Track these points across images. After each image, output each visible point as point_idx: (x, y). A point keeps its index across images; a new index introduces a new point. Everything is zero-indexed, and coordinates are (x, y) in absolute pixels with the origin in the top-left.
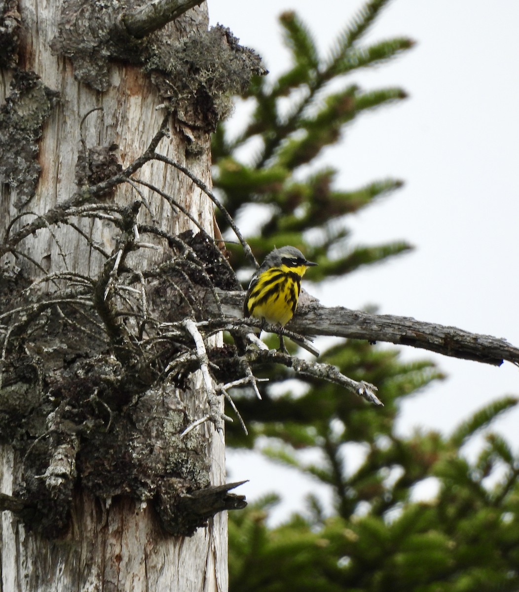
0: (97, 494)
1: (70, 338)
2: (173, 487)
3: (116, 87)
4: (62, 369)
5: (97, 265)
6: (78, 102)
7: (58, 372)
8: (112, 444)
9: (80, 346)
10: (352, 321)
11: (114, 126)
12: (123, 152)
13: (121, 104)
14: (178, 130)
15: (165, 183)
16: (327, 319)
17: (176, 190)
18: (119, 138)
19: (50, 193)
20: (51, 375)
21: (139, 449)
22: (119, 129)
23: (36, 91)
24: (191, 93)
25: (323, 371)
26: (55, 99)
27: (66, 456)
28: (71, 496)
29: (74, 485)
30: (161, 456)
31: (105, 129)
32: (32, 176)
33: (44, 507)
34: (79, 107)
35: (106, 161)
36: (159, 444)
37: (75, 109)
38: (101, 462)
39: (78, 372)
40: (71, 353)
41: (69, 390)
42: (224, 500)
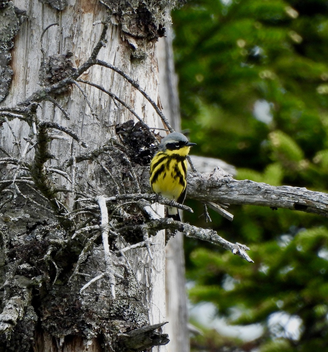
0: (53, 334)
1: (33, 209)
2: (115, 327)
3: (72, 6)
4: (25, 234)
5: (57, 150)
6: (43, 19)
7: (21, 237)
8: (66, 294)
9: (40, 216)
10: (256, 192)
11: (71, 37)
12: (78, 59)
13: (76, 20)
14: (124, 40)
15: (113, 82)
16: (237, 190)
17: (122, 88)
18: (75, 47)
19: (21, 93)
20: (15, 239)
21: (87, 297)
22: (75, 40)
23: (8, 10)
24: (132, 9)
25: (207, 235)
26: (22, 16)
27: (15, 306)
28: (33, 337)
29: (35, 327)
30: (106, 303)
31: (64, 40)
32: (6, 79)
33: (12, 345)
34: (43, 23)
35: (63, 66)
36: (104, 293)
37: (40, 24)
38: (56, 309)
39: (37, 237)
40: (33, 221)
41: (22, 252)
42: (152, 338)
